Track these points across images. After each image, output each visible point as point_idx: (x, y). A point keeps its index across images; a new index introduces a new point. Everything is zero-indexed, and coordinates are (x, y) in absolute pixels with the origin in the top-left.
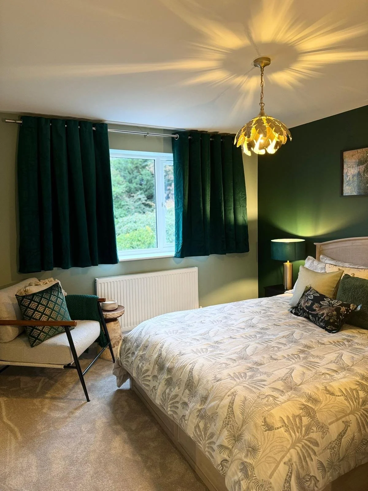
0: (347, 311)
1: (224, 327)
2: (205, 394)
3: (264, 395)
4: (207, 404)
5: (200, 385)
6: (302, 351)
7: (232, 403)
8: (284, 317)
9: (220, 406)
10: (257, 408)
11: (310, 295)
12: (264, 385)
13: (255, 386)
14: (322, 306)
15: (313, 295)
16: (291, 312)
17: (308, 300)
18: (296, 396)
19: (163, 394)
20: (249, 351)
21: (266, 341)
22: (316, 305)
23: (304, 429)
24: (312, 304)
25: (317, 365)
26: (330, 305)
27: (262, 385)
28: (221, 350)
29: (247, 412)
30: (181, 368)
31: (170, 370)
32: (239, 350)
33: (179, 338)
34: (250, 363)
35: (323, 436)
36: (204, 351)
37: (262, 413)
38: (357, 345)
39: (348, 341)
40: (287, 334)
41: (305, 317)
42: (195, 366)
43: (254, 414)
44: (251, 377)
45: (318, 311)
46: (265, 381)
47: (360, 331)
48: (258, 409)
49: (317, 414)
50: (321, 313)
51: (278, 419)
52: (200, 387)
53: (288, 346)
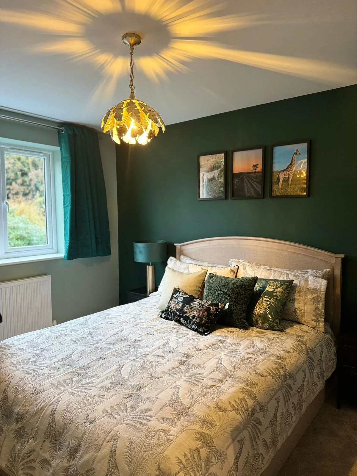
0: (216, 310)
1: (90, 346)
2: (74, 445)
3: (153, 431)
4: (77, 459)
5: (66, 433)
6: (183, 363)
7: (113, 451)
8: (154, 323)
9: (97, 459)
10: (147, 453)
11: (179, 296)
12: (150, 416)
13: (140, 421)
14: (193, 307)
15: (183, 297)
16: (161, 316)
17: (178, 303)
18: (189, 424)
19: (11, 451)
20: (124, 373)
21: (142, 356)
22: (187, 306)
23: (203, 464)
24: (183, 306)
25: (201, 377)
26: (201, 306)
27: (147, 418)
28: (90, 377)
29: (135, 460)
30: (36, 413)
31: (20, 418)
32: (112, 373)
33: (33, 370)
34: (128, 388)
35: (222, 466)
36: (68, 382)
37: (154, 458)
38: (230, 346)
39: (223, 342)
40: (162, 343)
41: (176, 321)
42: (57, 406)
43: (145, 462)
44: (133, 407)
45: (189, 313)
46: (149, 410)
47: (229, 330)
48: (149, 454)
49: (214, 441)
50: (193, 314)
51: (174, 461)
52: (67, 435)
53: (167, 359)
